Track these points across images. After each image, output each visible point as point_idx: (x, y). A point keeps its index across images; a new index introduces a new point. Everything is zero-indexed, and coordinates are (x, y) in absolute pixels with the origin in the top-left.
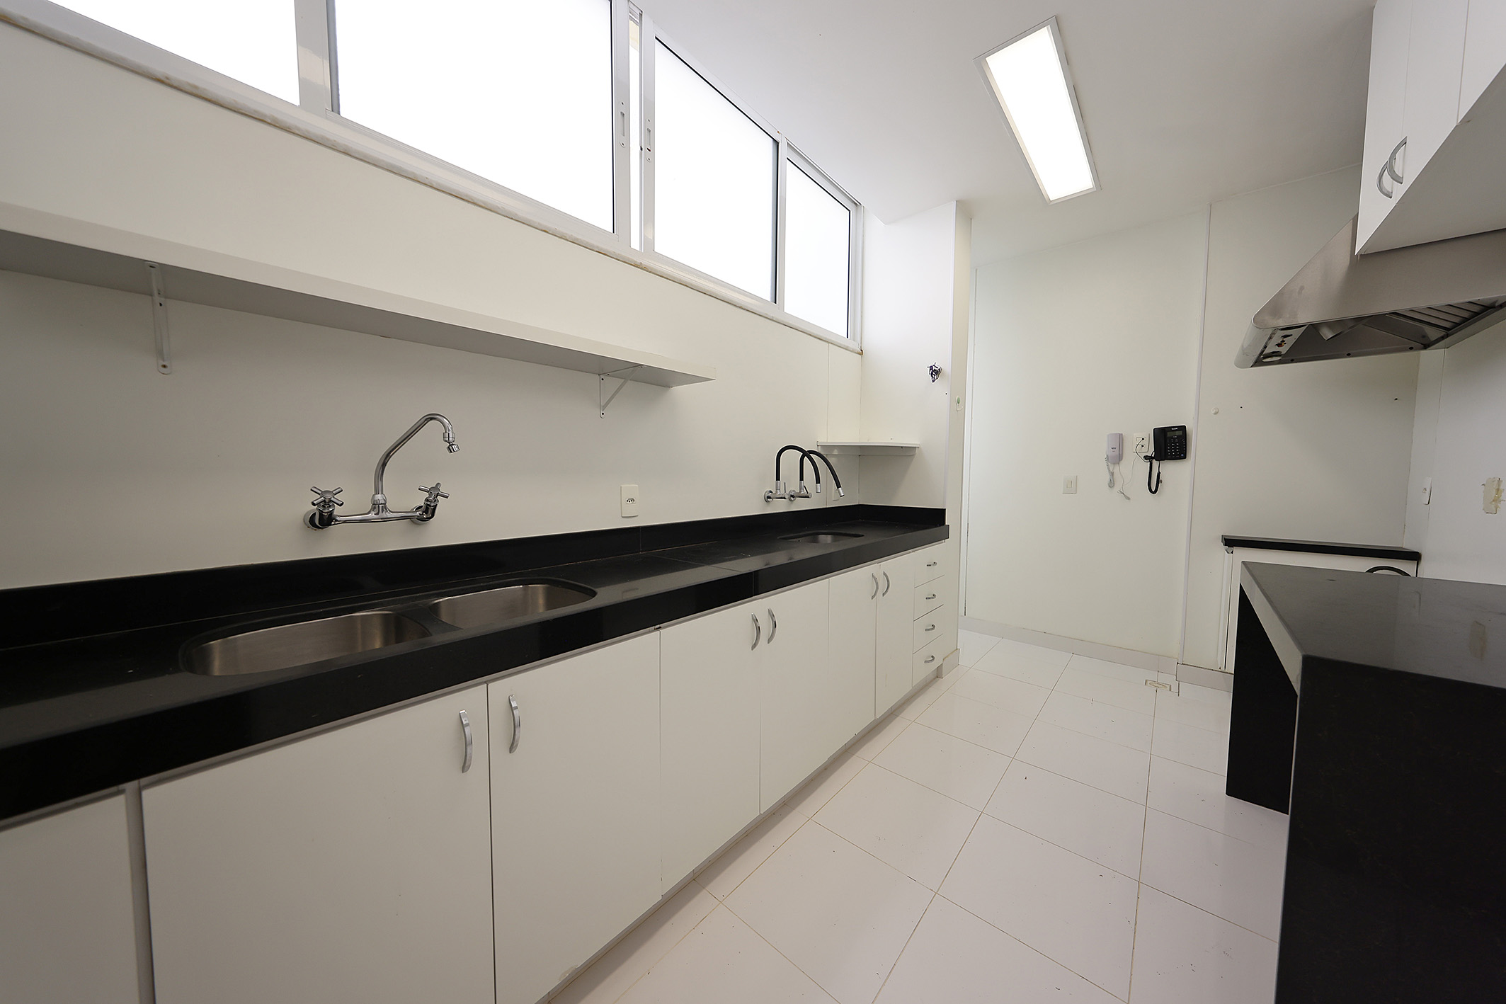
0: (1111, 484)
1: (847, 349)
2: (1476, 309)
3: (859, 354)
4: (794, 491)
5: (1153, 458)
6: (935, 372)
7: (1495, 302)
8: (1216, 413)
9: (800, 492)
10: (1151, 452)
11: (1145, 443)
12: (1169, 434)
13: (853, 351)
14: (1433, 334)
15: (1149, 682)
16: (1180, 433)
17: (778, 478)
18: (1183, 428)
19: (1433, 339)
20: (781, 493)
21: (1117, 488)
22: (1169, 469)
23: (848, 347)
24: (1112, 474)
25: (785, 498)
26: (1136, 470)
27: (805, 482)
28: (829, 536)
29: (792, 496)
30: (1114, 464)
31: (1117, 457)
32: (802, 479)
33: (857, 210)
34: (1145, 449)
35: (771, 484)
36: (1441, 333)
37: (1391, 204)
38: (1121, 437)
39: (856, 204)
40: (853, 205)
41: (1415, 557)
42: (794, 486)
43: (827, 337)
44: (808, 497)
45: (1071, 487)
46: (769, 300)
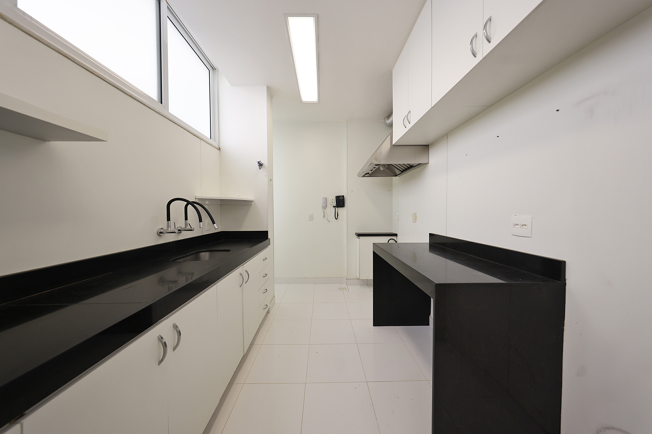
0: (324, 217)
1: (211, 145)
2: (409, 166)
3: (218, 149)
4: (181, 227)
5: (336, 207)
6: (260, 165)
7: (413, 165)
8: (352, 192)
9: (186, 227)
10: (335, 205)
11: (333, 201)
12: (340, 198)
13: (214, 147)
14: (398, 172)
15: (340, 289)
16: (343, 198)
17: (169, 219)
18: (343, 196)
19: (397, 174)
20: (172, 229)
21: (326, 218)
22: (340, 210)
23: (212, 144)
24: (324, 212)
25: (175, 233)
26: (331, 211)
27: (189, 221)
28: (208, 252)
29: (179, 230)
30: (324, 209)
31: (325, 207)
32: (186, 219)
33: (213, 71)
34: (333, 203)
35: (163, 223)
36: (399, 172)
37: (407, 130)
38: (326, 199)
39: (213, 68)
40: (212, 69)
41: (396, 235)
42: (181, 224)
43: (199, 136)
44: (192, 230)
45: (311, 218)
46: (156, 100)
